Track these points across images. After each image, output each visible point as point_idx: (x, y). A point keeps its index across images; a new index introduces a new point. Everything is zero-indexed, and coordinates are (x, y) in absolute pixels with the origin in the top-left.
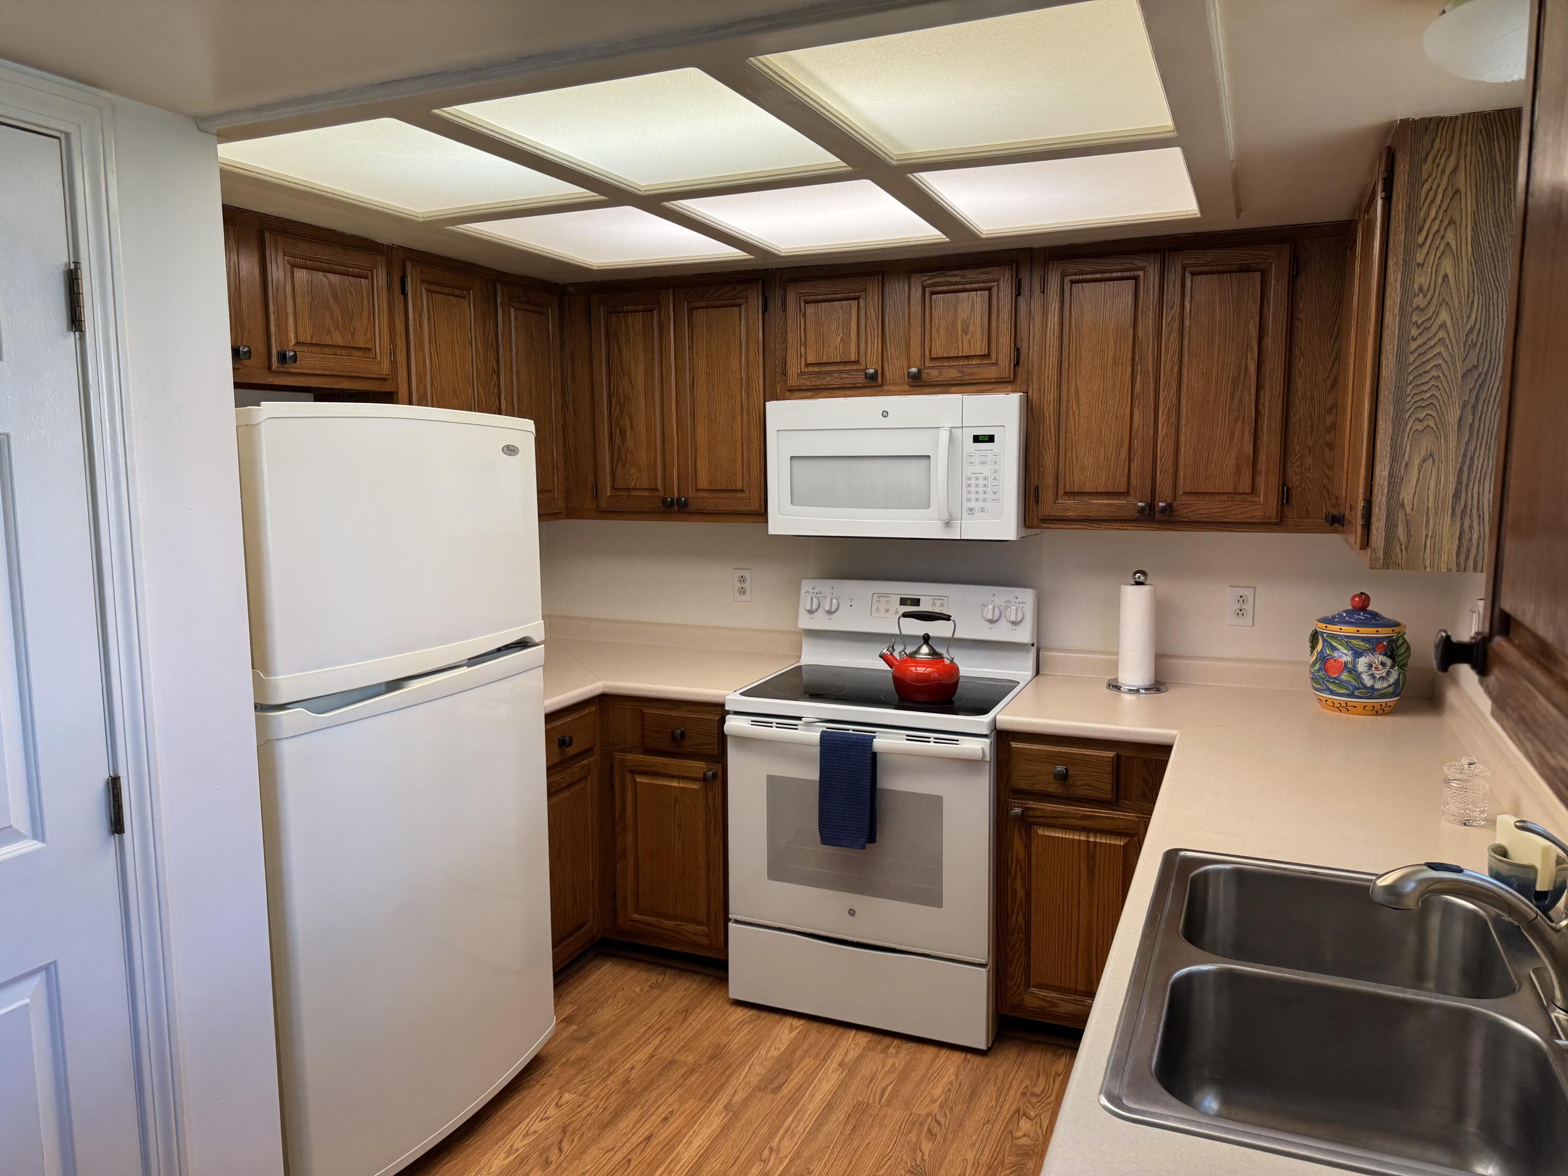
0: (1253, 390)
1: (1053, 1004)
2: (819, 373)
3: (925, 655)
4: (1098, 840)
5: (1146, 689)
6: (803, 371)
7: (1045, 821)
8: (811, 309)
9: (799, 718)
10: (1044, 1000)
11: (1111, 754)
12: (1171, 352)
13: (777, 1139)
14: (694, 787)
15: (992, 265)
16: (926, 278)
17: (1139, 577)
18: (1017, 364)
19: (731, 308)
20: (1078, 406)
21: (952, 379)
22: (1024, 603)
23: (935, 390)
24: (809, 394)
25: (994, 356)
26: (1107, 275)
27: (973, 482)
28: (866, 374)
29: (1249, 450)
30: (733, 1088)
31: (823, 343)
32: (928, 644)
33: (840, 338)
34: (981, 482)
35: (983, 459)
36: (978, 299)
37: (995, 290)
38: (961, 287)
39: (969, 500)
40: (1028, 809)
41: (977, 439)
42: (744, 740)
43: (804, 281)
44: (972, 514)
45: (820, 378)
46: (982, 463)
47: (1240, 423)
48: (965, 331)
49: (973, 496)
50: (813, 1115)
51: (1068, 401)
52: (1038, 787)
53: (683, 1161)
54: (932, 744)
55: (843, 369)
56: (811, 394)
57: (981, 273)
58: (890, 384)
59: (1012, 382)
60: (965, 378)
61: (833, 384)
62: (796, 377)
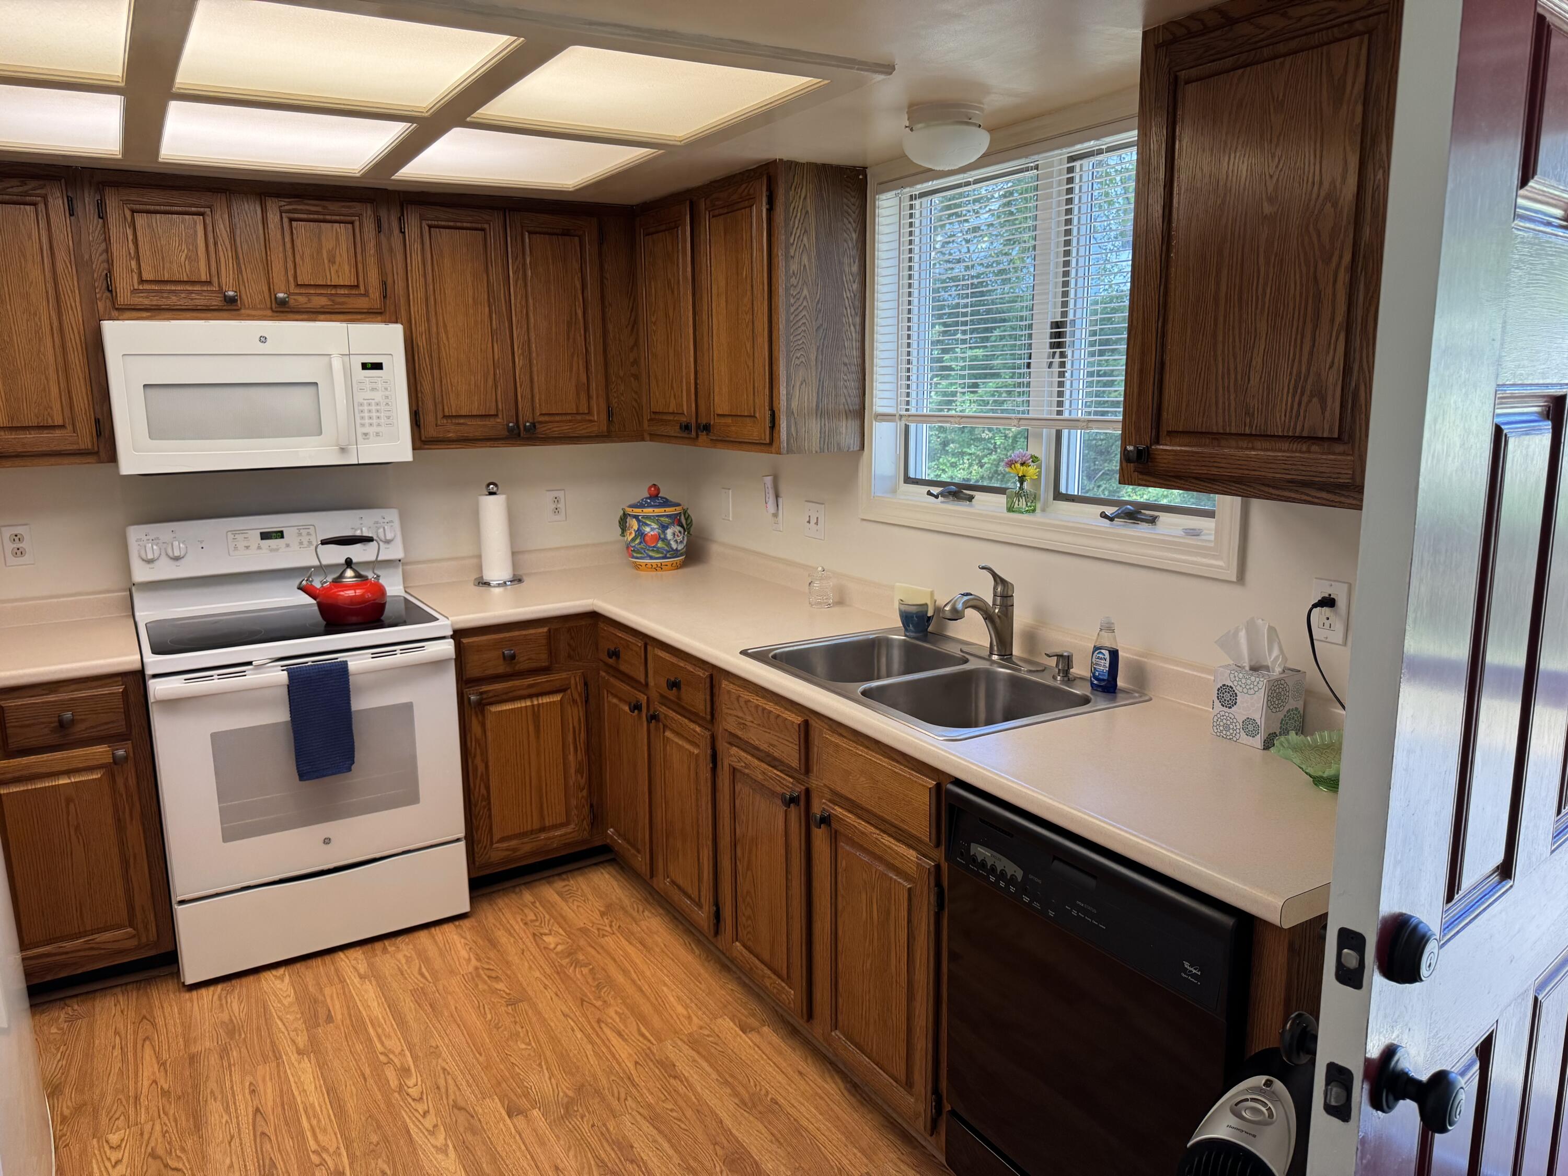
0: (582, 332)
1: (515, 850)
2: (161, 291)
3: (350, 578)
4: (540, 702)
5: (511, 581)
6: (136, 287)
7: (498, 699)
8: (141, 220)
9: (250, 663)
10: (507, 850)
11: (545, 629)
12: (519, 297)
13: (379, 1046)
14: (95, 777)
15: (353, 200)
16: (283, 203)
17: (493, 488)
18: (385, 297)
19: (22, 206)
20: (448, 338)
21: (323, 307)
22: (392, 522)
23: (301, 317)
24: (145, 314)
25: (362, 288)
26: (459, 224)
27: (366, 408)
28: (225, 296)
29: (584, 378)
30: (286, 1039)
31: (163, 258)
32: (351, 568)
33: (184, 255)
34: (374, 408)
35: (374, 386)
36: (342, 231)
37: (357, 224)
38: (321, 217)
39: (363, 425)
40: (481, 693)
41: (365, 366)
42: (173, 704)
43: (130, 187)
44: (368, 439)
45: (163, 297)
46: (373, 389)
47: (575, 358)
48: (332, 261)
49: (367, 421)
50: (386, 1017)
51: (438, 333)
52: (490, 672)
53: (316, 1104)
54: (398, 655)
55: (190, 289)
56: (149, 314)
57: (343, 207)
58: (249, 308)
59: (381, 313)
60: (337, 306)
61: (181, 305)
62: (129, 294)
